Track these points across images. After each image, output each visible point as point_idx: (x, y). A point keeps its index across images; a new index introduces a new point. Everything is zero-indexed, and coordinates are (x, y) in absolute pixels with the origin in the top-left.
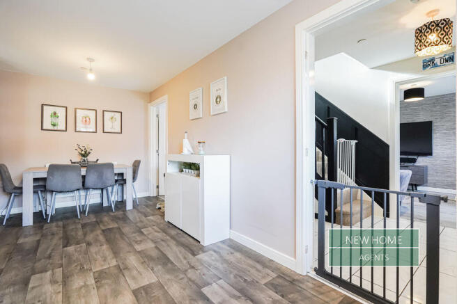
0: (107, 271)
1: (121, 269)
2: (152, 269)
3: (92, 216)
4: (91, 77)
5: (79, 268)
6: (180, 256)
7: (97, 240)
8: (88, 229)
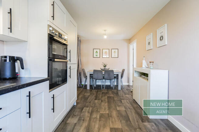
0: (104, 114)
1: (109, 116)
2: (121, 121)
3: (106, 90)
4: (105, 37)
5: (96, 110)
6: (135, 119)
7: (105, 100)
8: (103, 95)
